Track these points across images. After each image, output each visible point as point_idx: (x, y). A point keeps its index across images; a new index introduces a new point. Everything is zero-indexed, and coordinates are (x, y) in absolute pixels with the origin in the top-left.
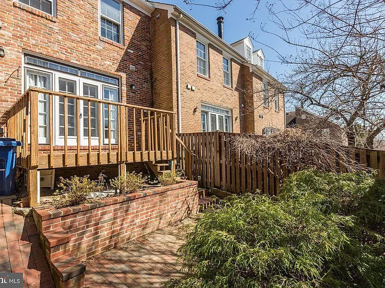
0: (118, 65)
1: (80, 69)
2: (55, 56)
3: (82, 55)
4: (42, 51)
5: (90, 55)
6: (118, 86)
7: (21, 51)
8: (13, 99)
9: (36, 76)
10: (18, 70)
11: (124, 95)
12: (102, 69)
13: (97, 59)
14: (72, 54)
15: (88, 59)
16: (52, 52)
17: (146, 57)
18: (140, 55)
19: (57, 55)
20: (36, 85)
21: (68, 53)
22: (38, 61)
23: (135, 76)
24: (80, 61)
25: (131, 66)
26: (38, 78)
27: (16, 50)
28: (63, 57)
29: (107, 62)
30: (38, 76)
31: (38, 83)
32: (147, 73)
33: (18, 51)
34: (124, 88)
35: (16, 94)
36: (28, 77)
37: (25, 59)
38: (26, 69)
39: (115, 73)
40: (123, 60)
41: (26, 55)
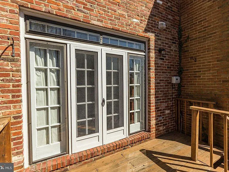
0: (146, 23)
1: (102, 33)
2: (69, 15)
3: (105, 11)
4: (50, 9)
5: (115, 11)
6: (145, 52)
7: (17, 10)
8: (6, 97)
9: (45, 51)
10: (12, 45)
11: (153, 63)
12: (129, 31)
13: (122, 15)
14: (93, 10)
15: (112, 17)
16: (65, 9)
17: (174, 9)
18: (169, 6)
19: (73, 14)
20: (46, 64)
21: (88, 9)
22: (48, 26)
23: (163, 37)
24: (102, 21)
25: (160, 23)
26: (48, 55)
27: (8, 8)
28: (81, 16)
29: (135, 20)
30: (48, 51)
31: (49, 61)
32: (175, 31)
33: (12, 11)
34: (153, 55)
35: (11, 88)
36: (32, 54)
37: (26, 25)
38: (28, 41)
39: (143, 34)
40: (152, 15)
41: (27, 18)
